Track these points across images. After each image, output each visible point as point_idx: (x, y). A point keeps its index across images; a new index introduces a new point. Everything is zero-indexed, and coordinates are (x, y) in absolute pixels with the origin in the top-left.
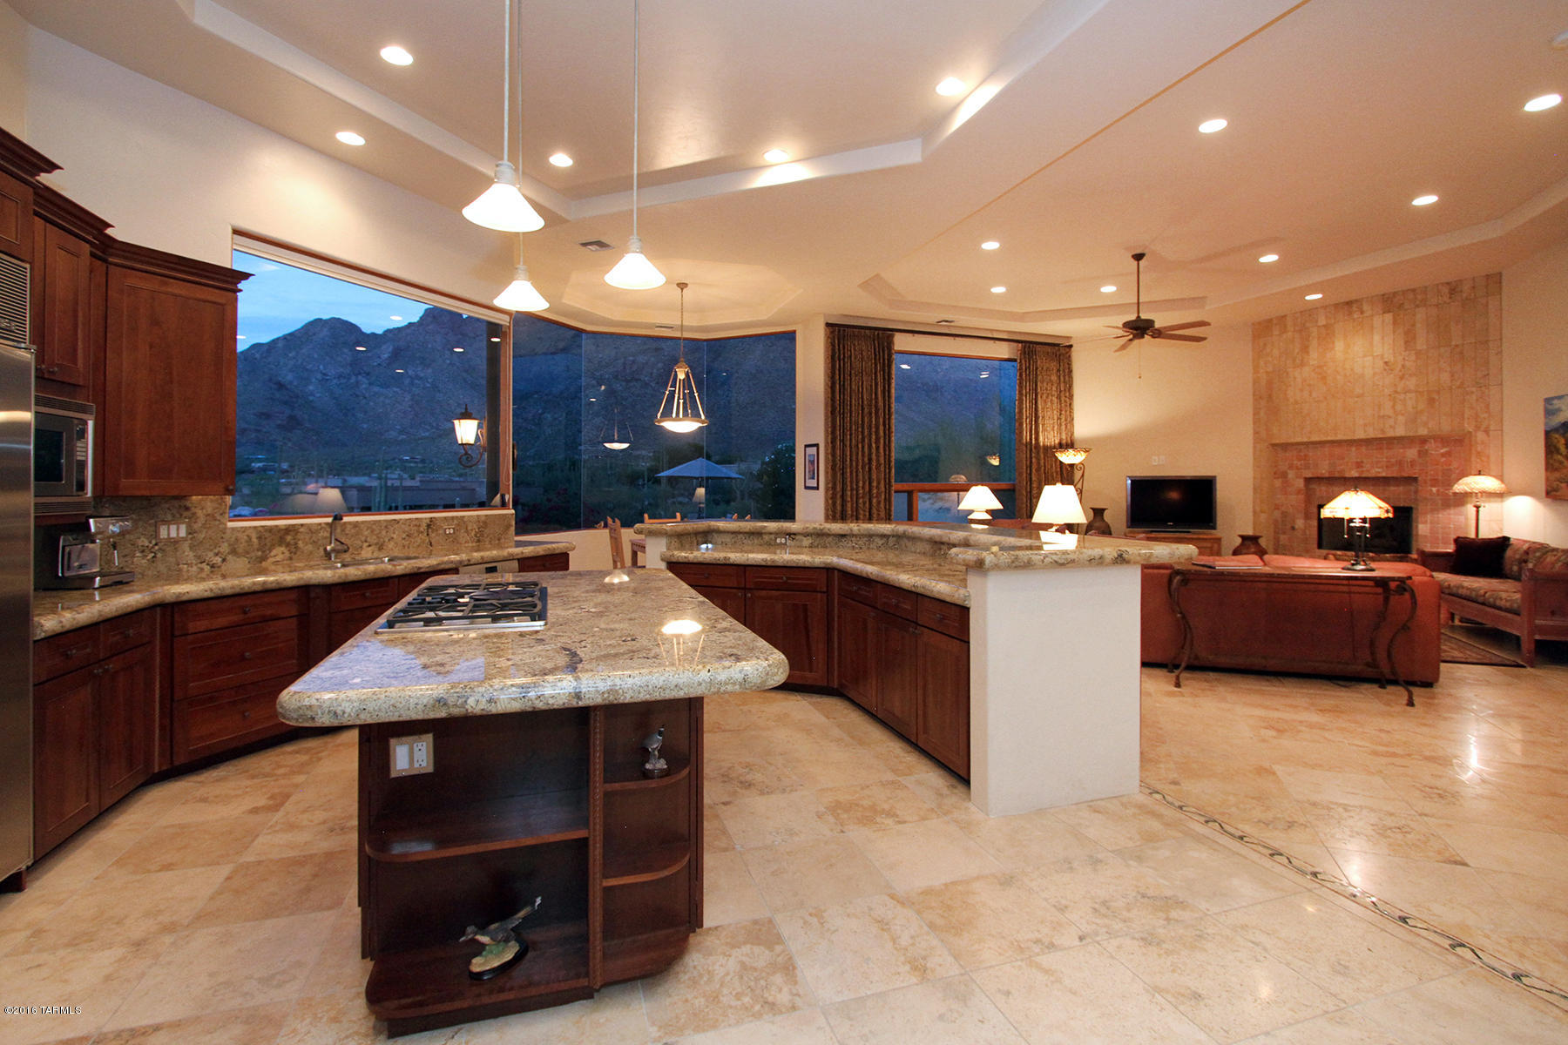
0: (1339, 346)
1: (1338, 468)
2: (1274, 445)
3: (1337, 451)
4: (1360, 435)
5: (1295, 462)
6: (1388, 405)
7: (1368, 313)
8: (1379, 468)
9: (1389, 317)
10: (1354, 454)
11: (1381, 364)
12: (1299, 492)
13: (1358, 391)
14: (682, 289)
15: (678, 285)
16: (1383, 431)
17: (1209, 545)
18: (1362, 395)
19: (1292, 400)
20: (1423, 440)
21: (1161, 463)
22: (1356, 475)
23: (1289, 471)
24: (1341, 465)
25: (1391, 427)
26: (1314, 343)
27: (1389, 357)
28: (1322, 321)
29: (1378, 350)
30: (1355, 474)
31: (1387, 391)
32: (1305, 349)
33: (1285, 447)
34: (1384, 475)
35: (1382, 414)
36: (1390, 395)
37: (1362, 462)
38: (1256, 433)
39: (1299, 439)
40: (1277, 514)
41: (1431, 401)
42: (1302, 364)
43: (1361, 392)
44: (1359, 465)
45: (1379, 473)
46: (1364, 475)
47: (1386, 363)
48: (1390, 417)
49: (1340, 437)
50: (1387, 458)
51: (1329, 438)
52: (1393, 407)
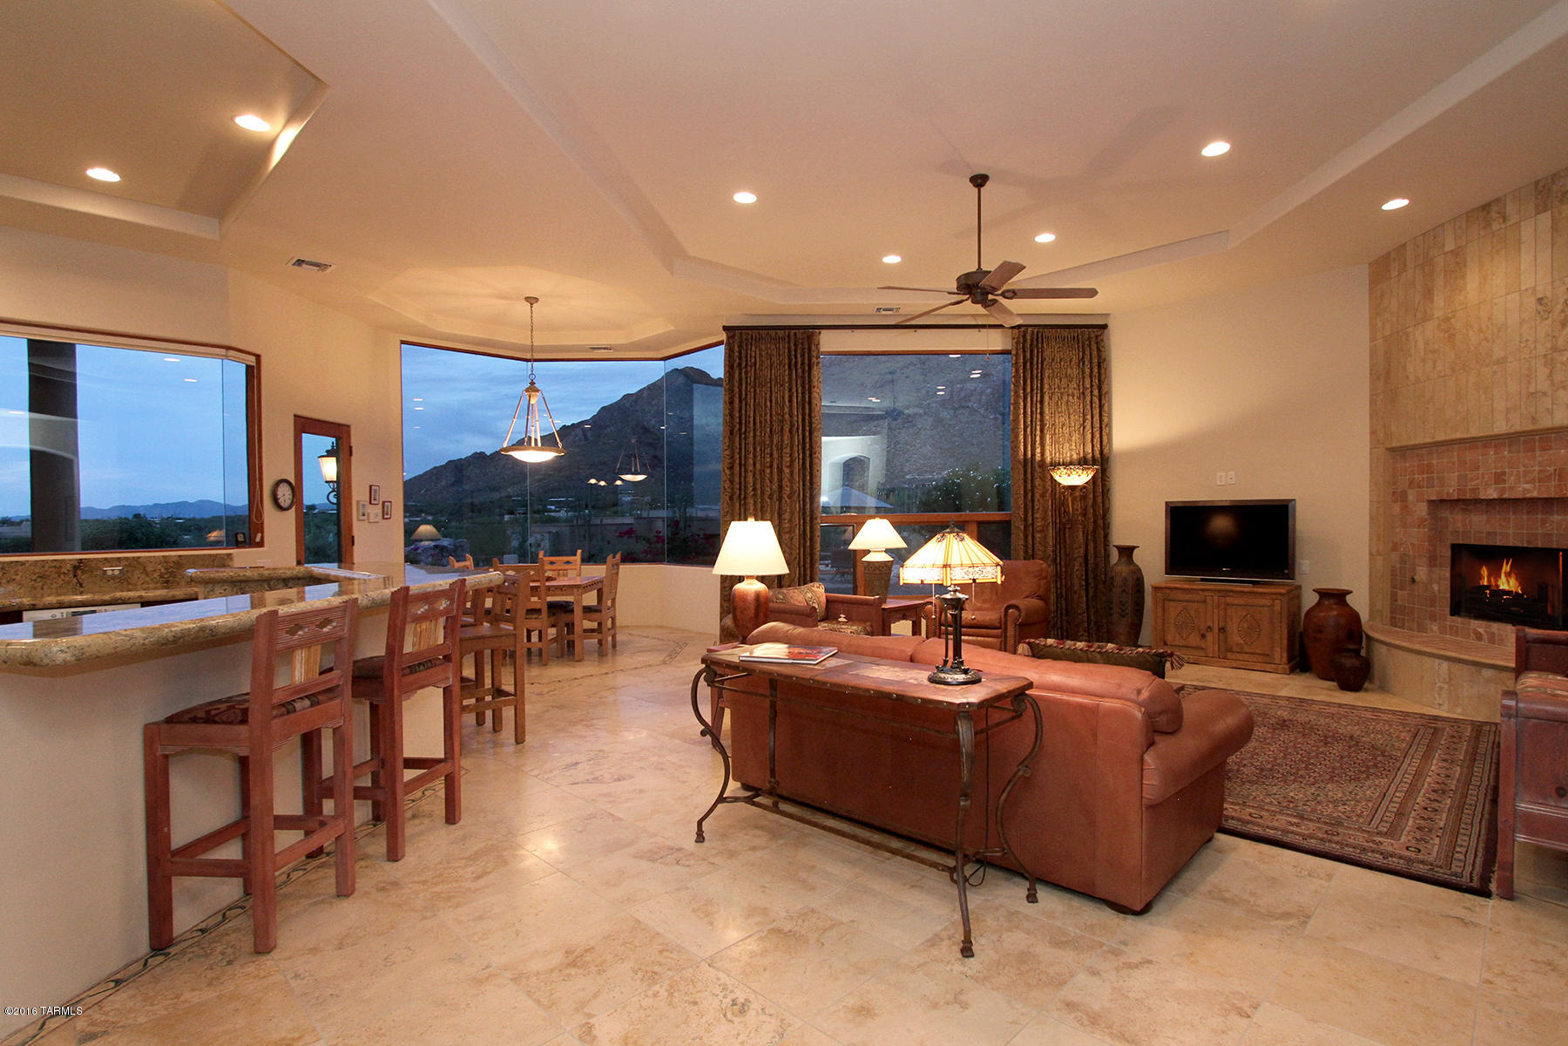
0: (1472, 281)
1: (1470, 485)
2: (1392, 450)
3: (1469, 456)
4: (1501, 427)
5: (1416, 476)
6: (1542, 372)
7: (1513, 219)
8: (1527, 482)
9: (1544, 219)
10: (1490, 460)
11: (1533, 300)
12: (1422, 522)
13: (1498, 353)
14: (532, 304)
15: (527, 299)
16: (1534, 419)
17: (1268, 602)
18: (1502, 361)
19: (1412, 377)
21: (1229, 481)
22: (1495, 496)
23: (1409, 490)
24: (1472, 480)
25: (1547, 409)
26: (1440, 281)
27: (1544, 289)
28: (1449, 246)
29: (1527, 281)
30: (1492, 494)
31: (1541, 350)
32: (1428, 294)
33: (1405, 451)
34: (1535, 494)
35: (1532, 390)
36: (1545, 356)
37: (1504, 473)
38: (1373, 433)
39: (1419, 440)
40: (1395, 556)
42: (1425, 319)
43: (1502, 354)
44: (1499, 478)
45: (1529, 491)
46: (1506, 496)
47: (1540, 301)
48: (1544, 394)
49: (1473, 433)
50: (1540, 464)
51: (1458, 436)
52: (1550, 375)
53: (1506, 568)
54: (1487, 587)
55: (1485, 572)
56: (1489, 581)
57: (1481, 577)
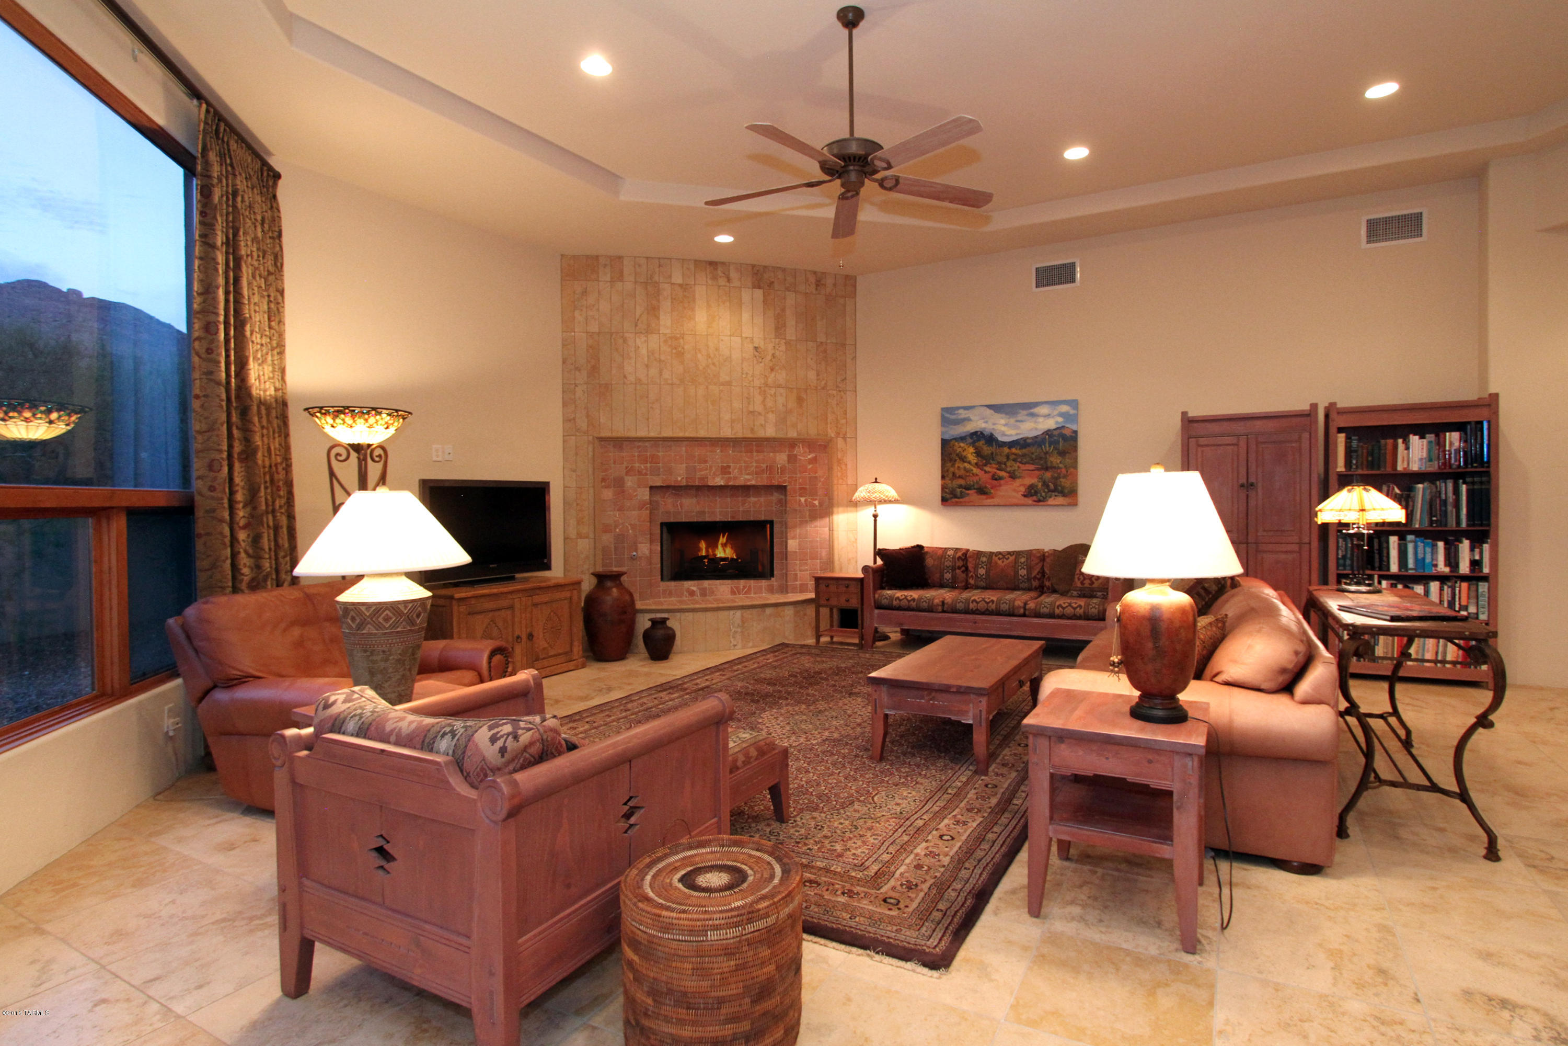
0: (701, 317)
1: (698, 475)
2: (601, 439)
3: (698, 452)
4: (727, 432)
5: (637, 465)
6: (758, 399)
7: (736, 283)
8: (748, 474)
9: (759, 293)
10: (717, 456)
11: (751, 346)
12: (642, 506)
13: (724, 377)
16: (752, 430)
18: (729, 383)
19: (631, 378)
20: (792, 444)
21: (447, 457)
22: (722, 483)
23: (626, 478)
24: (701, 470)
25: (762, 425)
26: (666, 305)
27: (759, 342)
28: (677, 278)
29: (747, 332)
30: (719, 481)
31: (757, 383)
32: (653, 310)
33: (619, 442)
34: (753, 483)
35: (751, 409)
36: (760, 388)
37: (729, 467)
38: (567, 420)
39: (642, 433)
40: (607, 539)
41: (800, 400)
42: (649, 331)
43: (727, 378)
44: (725, 470)
45: (749, 480)
46: (731, 483)
47: (756, 348)
48: (760, 414)
49: (702, 433)
50: (757, 462)
51: (687, 435)
52: (764, 401)
53: (722, 540)
54: (705, 557)
55: (703, 545)
56: (707, 551)
57: (700, 549)
